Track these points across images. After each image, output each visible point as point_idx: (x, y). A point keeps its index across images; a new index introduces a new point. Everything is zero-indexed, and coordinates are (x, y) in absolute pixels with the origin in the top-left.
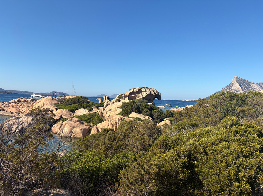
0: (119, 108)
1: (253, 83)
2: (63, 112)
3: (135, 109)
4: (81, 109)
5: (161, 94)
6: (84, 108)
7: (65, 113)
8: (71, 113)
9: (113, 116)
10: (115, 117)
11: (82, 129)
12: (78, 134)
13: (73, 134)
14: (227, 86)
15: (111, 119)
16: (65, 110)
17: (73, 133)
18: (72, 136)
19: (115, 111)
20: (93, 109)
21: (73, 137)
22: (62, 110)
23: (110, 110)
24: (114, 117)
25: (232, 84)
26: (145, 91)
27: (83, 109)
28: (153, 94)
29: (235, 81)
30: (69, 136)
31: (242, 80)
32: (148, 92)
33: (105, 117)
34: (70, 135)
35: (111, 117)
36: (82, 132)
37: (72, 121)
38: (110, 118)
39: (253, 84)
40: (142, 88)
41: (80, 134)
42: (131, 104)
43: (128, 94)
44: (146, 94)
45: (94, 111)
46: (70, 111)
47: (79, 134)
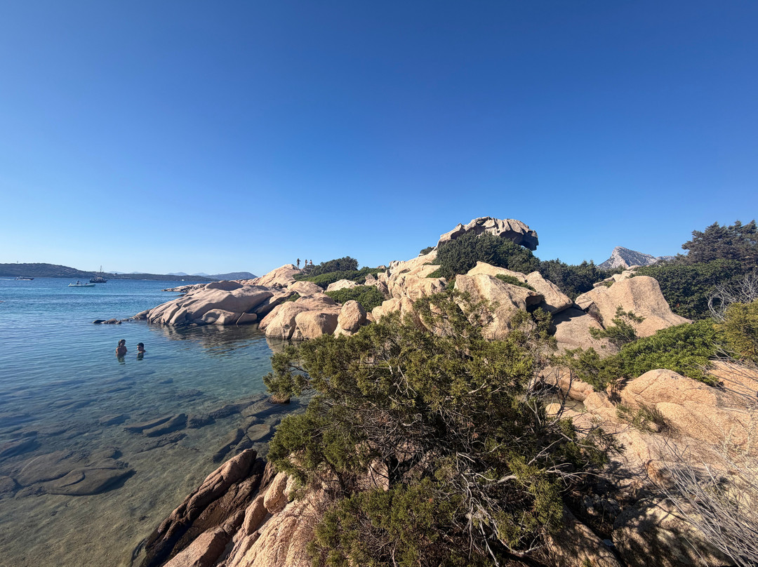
0: (430, 264)
1: (653, 258)
2: (304, 287)
3: (487, 253)
4: (341, 280)
5: (536, 234)
6: (347, 279)
7: (308, 288)
8: (320, 288)
9: (414, 282)
10: (419, 284)
11: (322, 315)
12: (310, 329)
13: (298, 328)
14: (602, 264)
15: (409, 289)
16: (308, 283)
17: (298, 325)
18: (295, 335)
19: (419, 271)
20: (365, 280)
21: (296, 337)
22: (303, 282)
23: (405, 271)
24: (416, 285)
25: (612, 260)
26: (494, 227)
27: (346, 281)
28: (519, 231)
29: (616, 254)
30: (287, 334)
31: (631, 253)
32: (505, 228)
33: (391, 290)
34: (289, 330)
35: (409, 285)
36: (321, 324)
37: (311, 299)
38: (406, 288)
39: (651, 260)
40: (484, 221)
41: (315, 331)
42: (470, 239)
43: (449, 238)
44: (498, 232)
45: (367, 284)
46: (319, 285)
47: (313, 330)
